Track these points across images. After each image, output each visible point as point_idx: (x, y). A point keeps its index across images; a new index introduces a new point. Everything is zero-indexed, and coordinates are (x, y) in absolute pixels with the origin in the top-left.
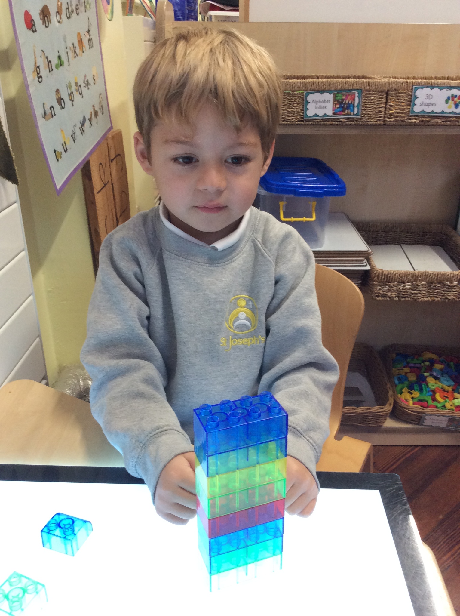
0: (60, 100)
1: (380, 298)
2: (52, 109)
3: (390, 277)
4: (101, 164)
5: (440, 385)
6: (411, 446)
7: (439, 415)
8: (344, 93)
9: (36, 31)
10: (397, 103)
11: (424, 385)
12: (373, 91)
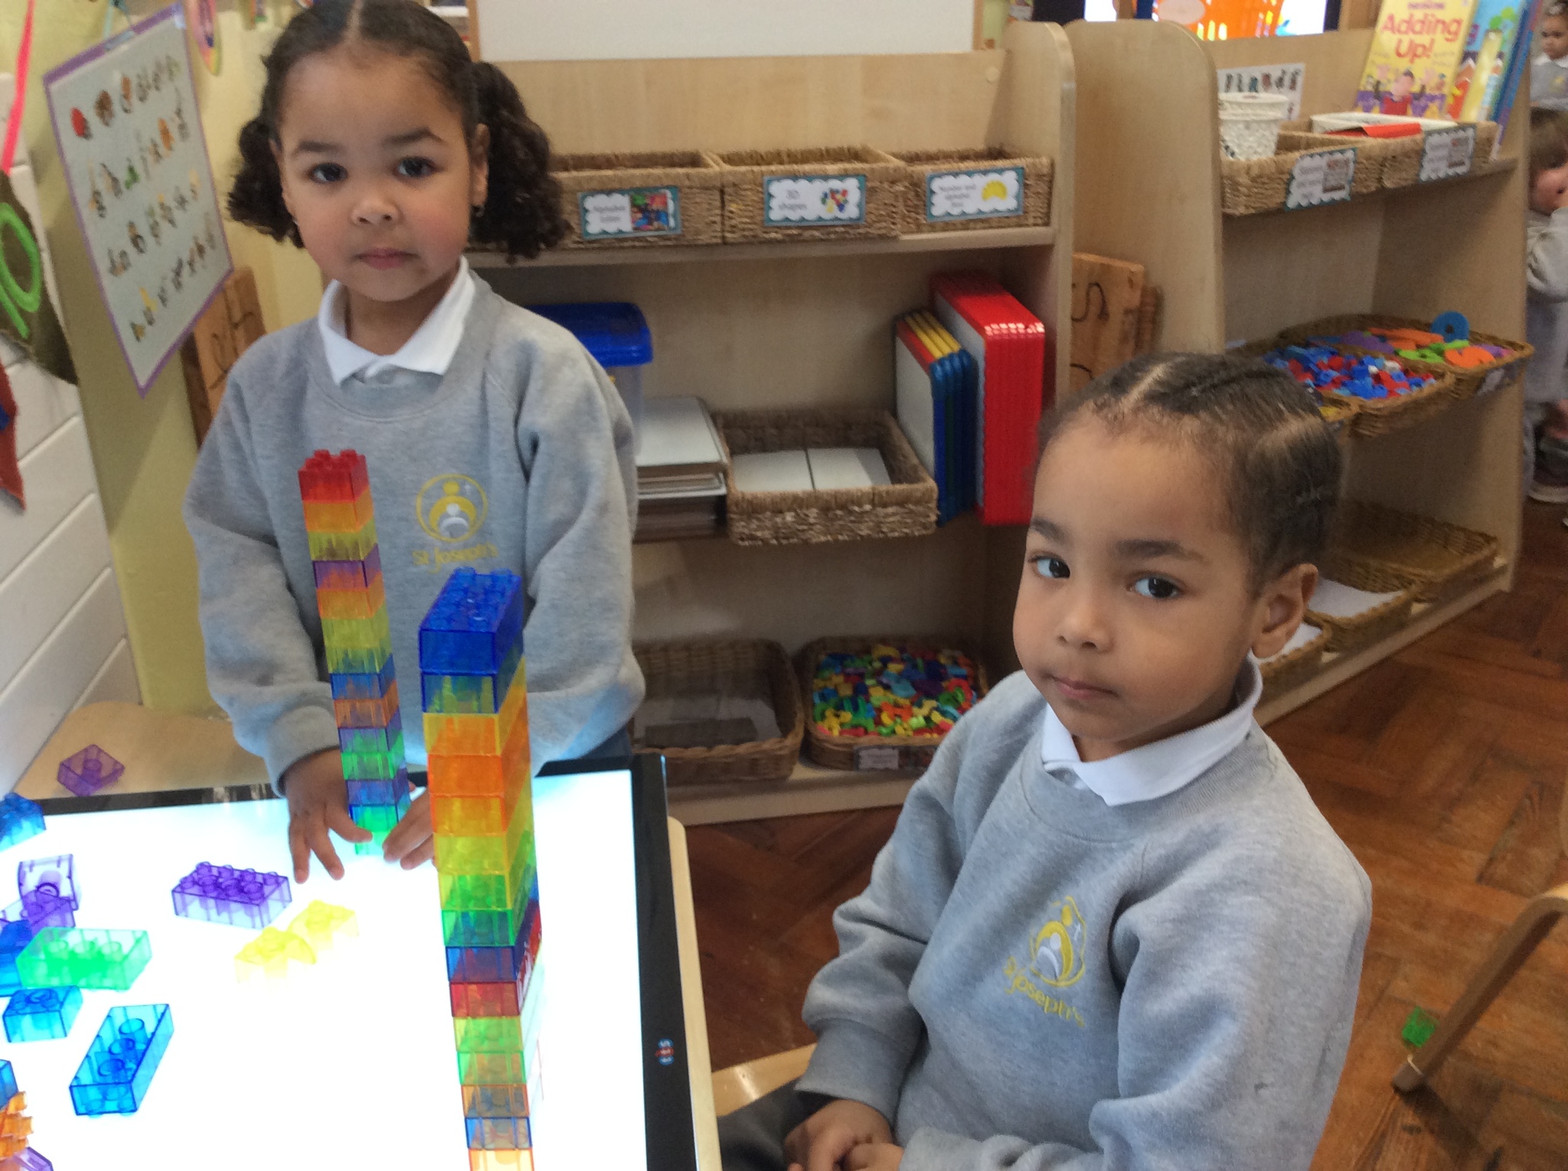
0: (136, 240)
1: (746, 543)
2: (124, 256)
3: (757, 504)
4: (215, 336)
5: (891, 697)
8: (648, 193)
9: (91, 136)
10: (742, 207)
11: (863, 700)
12: (697, 188)
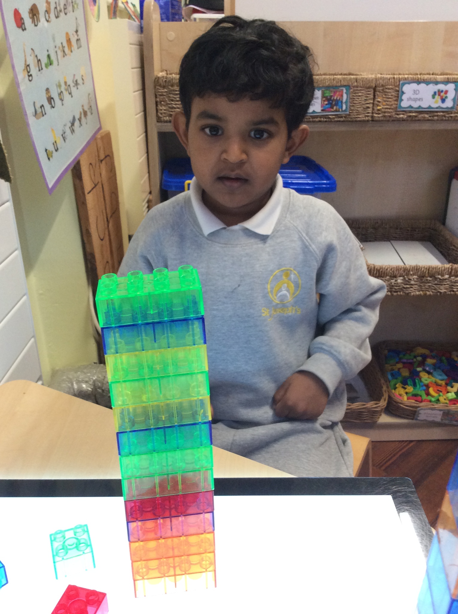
0: (50, 99)
2: (42, 108)
3: (382, 271)
4: (91, 164)
5: (433, 379)
6: (406, 441)
7: (433, 409)
8: (332, 89)
9: (25, 29)
10: (385, 99)
11: (418, 380)
12: (360, 87)
